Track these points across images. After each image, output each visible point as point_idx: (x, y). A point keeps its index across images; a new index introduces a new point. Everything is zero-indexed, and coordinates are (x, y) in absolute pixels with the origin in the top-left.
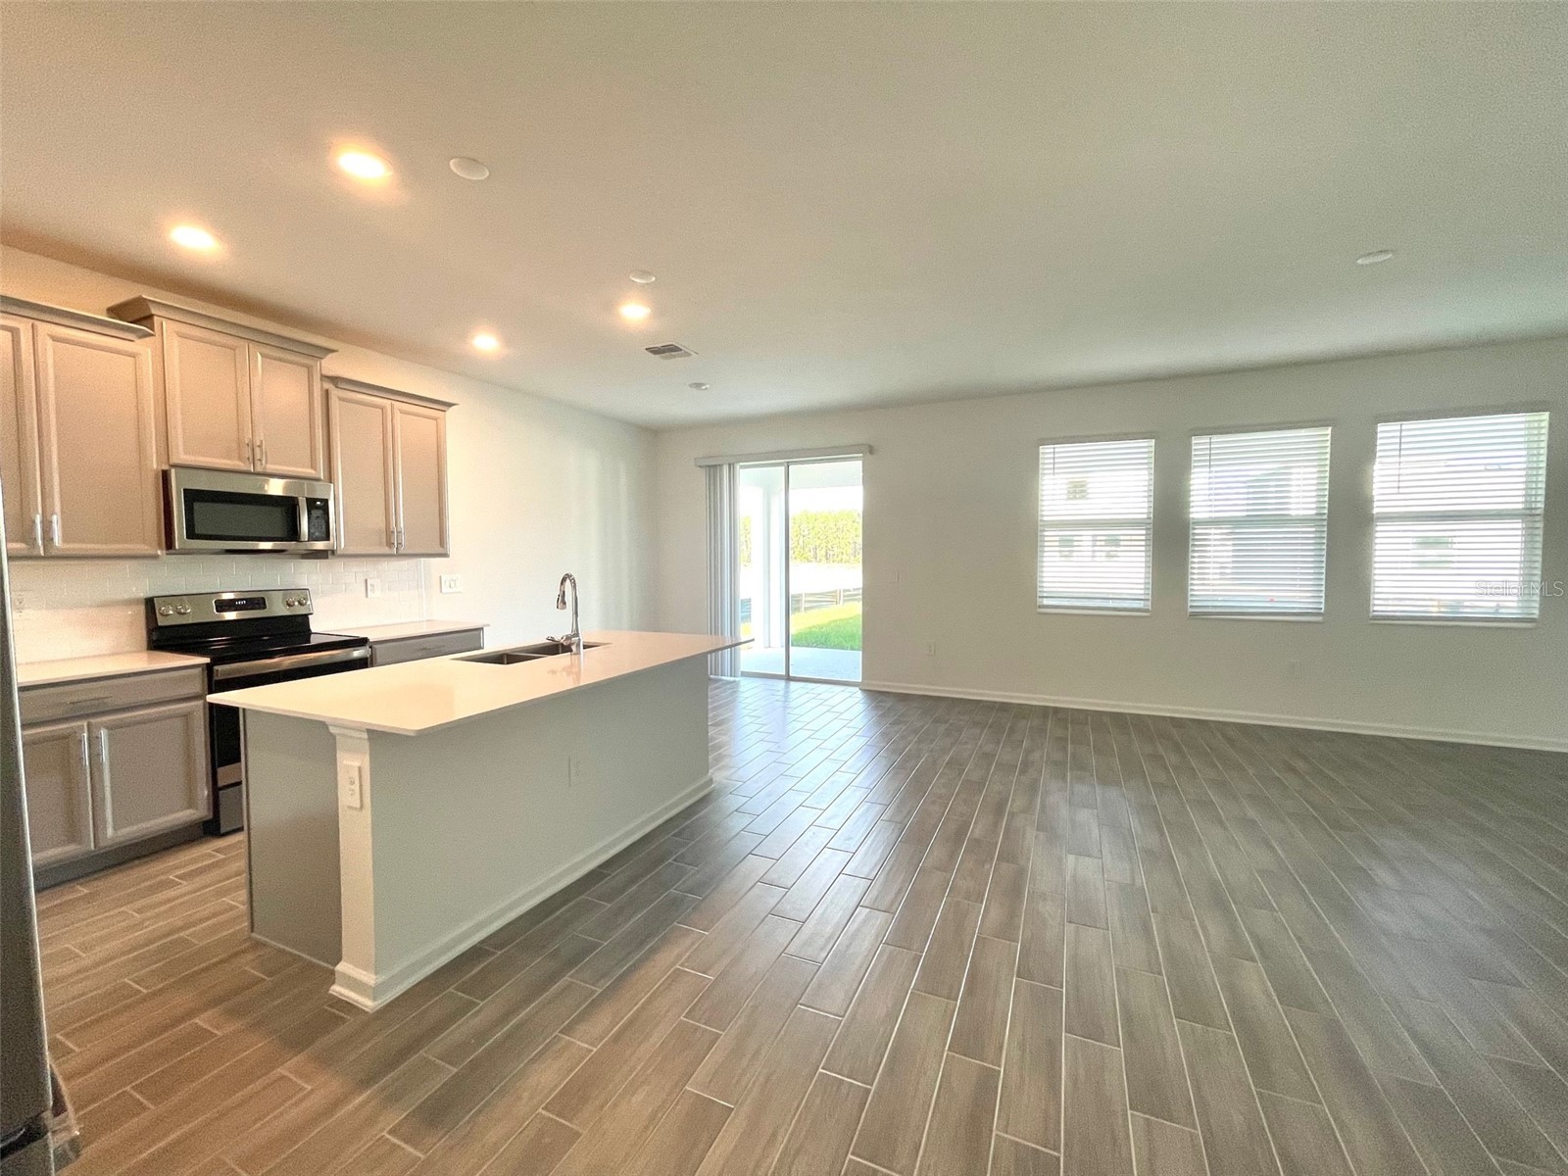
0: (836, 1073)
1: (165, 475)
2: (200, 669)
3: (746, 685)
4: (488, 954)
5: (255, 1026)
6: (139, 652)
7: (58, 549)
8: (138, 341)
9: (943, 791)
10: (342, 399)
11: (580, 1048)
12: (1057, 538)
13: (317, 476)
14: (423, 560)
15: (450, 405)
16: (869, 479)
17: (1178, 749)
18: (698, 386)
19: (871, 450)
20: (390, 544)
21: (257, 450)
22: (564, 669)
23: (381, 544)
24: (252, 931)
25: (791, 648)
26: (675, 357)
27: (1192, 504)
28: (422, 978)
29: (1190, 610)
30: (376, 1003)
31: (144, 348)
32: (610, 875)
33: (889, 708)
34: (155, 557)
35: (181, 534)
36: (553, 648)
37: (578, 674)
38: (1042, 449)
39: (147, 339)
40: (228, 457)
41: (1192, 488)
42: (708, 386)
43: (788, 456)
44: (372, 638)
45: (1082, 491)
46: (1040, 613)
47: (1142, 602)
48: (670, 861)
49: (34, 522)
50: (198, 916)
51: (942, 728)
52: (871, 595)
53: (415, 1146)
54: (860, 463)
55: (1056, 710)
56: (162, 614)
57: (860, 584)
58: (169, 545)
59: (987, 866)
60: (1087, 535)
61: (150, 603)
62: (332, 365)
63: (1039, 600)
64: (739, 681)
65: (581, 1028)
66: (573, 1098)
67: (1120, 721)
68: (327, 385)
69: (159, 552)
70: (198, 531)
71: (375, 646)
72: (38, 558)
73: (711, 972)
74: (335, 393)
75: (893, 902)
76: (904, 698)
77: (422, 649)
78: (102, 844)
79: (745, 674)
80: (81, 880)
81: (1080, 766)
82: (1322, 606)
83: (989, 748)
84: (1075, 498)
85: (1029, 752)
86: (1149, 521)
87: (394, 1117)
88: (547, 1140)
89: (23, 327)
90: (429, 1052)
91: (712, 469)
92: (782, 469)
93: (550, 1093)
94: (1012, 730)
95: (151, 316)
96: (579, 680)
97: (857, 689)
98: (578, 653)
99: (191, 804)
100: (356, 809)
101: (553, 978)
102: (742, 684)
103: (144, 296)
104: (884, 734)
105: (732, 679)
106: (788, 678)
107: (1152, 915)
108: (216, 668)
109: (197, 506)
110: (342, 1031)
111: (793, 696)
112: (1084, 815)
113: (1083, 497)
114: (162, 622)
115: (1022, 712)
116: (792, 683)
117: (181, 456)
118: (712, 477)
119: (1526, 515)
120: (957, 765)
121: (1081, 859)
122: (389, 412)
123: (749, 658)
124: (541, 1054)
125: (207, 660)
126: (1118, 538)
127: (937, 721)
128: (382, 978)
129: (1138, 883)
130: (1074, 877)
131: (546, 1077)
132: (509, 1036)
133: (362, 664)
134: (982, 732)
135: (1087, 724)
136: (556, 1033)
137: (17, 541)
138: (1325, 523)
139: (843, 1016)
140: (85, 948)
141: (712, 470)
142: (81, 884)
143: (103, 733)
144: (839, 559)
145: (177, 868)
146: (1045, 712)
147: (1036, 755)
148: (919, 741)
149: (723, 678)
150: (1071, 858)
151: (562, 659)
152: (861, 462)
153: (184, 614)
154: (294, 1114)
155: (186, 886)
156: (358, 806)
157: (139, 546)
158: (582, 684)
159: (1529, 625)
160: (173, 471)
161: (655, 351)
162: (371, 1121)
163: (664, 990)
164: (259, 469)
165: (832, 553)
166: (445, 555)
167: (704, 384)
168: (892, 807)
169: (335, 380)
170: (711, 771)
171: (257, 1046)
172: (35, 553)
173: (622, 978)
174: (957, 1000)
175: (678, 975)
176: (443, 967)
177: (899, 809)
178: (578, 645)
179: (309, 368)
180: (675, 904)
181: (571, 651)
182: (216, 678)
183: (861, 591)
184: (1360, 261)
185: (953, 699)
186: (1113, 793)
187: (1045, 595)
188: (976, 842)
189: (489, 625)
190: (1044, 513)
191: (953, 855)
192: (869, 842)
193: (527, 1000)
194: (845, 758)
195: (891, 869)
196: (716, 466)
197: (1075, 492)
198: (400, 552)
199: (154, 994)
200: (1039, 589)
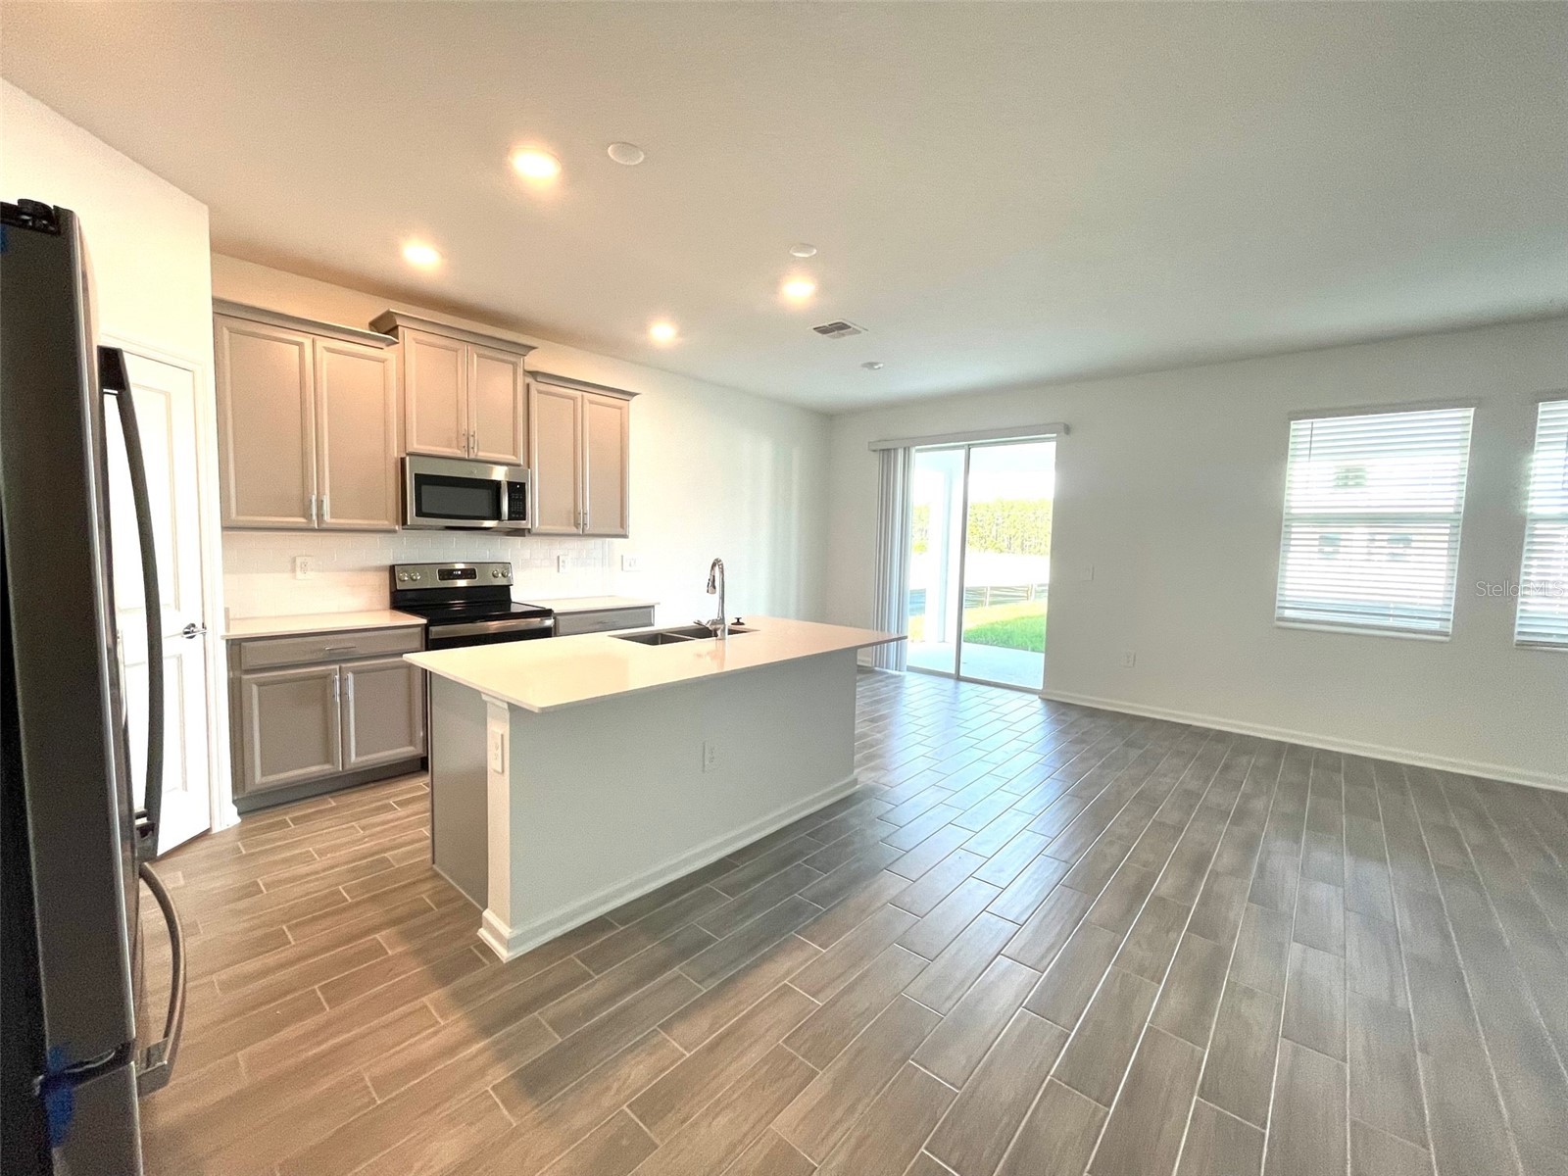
0: (940, 1159)
1: (403, 460)
2: (419, 629)
3: (911, 679)
4: (612, 927)
5: (418, 952)
6: (385, 610)
7: (328, 524)
8: (386, 349)
9: (1126, 831)
10: (540, 392)
11: (675, 1050)
12: (1317, 536)
13: (518, 462)
14: (608, 540)
15: (633, 395)
16: (1062, 461)
17: (1481, 821)
18: (871, 365)
19: (1068, 429)
20: (577, 525)
21: (471, 439)
22: (708, 653)
23: (569, 525)
24: (434, 863)
25: (964, 645)
26: (843, 335)
27: (1531, 495)
28: (552, 938)
29: (1517, 638)
30: (511, 954)
31: (389, 353)
32: (738, 866)
33: (1071, 724)
34: (394, 531)
35: (412, 513)
36: (702, 632)
37: (723, 659)
38: (1294, 425)
39: (392, 347)
40: (449, 446)
41: (1532, 472)
42: (881, 365)
43: (969, 438)
44: (556, 610)
45: (1357, 477)
46: (1279, 628)
47: (1438, 622)
48: (800, 862)
49: (311, 501)
50: (400, 840)
51: (1134, 754)
52: (1060, 593)
53: (510, 1111)
54: (1053, 445)
55: (1294, 748)
56: (400, 580)
57: (1047, 580)
58: (404, 522)
59: (1172, 935)
60: (1360, 532)
61: (392, 569)
62: (533, 361)
63: (1278, 611)
64: (904, 677)
65: (680, 1029)
66: (657, 1103)
67: (1391, 773)
68: (529, 380)
69: (397, 528)
70: (424, 510)
71: (558, 617)
72: (313, 530)
73: (820, 996)
74: (534, 386)
75: (1043, 957)
76: (1093, 713)
77: (599, 623)
78: (347, 767)
79: (911, 669)
80: (334, 794)
81: (1322, 827)
83: (1193, 785)
84: (1346, 485)
85: (1247, 798)
86: (1457, 516)
87: (499, 1074)
88: (625, 1142)
89: (307, 341)
90: (543, 1015)
91: (886, 452)
92: (962, 453)
93: (638, 1090)
94: (1227, 768)
95: (396, 327)
96: (722, 665)
97: (1037, 697)
98: (723, 639)
99: (411, 743)
100: (498, 773)
101: (664, 966)
102: (907, 679)
103: (391, 310)
104: (1062, 753)
105: (897, 673)
106: (958, 678)
107: (1419, 1054)
108: (431, 628)
109: (425, 488)
110: (478, 974)
111: (962, 697)
112: (1322, 892)
113: (1357, 485)
114: (400, 586)
115: (1244, 745)
116: (962, 684)
117: (415, 446)
118: (885, 461)
120: (1148, 801)
121: (1311, 952)
122: (580, 404)
123: (915, 652)
124: (636, 1045)
125: (424, 621)
126: (1410, 537)
127: (1129, 744)
128: (518, 932)
129: (1400, 1004)
130: (1299, 974)
131: (636, 1073)
132: (611, 1018)
133: (546, 633)
134: (1185, 766)
135: (1339, 770)
136: (655, 1027)
137: (300, 517)
139: (960, 1089)
140: (321, 853)
141: (886, 454)
142: (332, 797)
143: (350, 676)
144: (1037, 549)
145: (396, 795)
146: (1279, 749)
147: (1258, 804)
148: (1103, 767)
149: (889, 671)
150: (1295, 950)
151: (708, 644)
152: (1055, 443)
153: (416, 580)
154: (426, 1046)
155: (401, 812)
156: (500, 771)
157: (381, 522)
158: (725, 670)
160: (408, 458)
161: (823, 330)
162: (482, 1071)
163: (769, 1005)
164: (472, 456)
165: (1028, 543)
166: (625, 536)
167: (876, 364)
168: (1060, 840)
169: (534, 374)
170: (856, 771)
171: (415, 970)
172: (311, 526)
173: (732, 980)
174: (1110, 1106)
175: (786, 991)
176: (570, 932)
177: (1066, 844)
178: (724, 630)
179: (515, 365)
180: (797, 910)
181: (716, 635)
182: (430, 637)
183: (1047, 588)
185: (1155, 720)
186: (1370, 869)
187: (1287, 605)
188: (1159, 900)
189: (659, 604)
190: (1292, 504)
191: (1130, 911)
192: (1024, 879)
193: (639, 982)
194: (1009, 775)
195: (1045, 917)
196: (888, 450)
197: (1347, 478)
198: (586, 532)
199: (358, 904)
200: (1278, 598)
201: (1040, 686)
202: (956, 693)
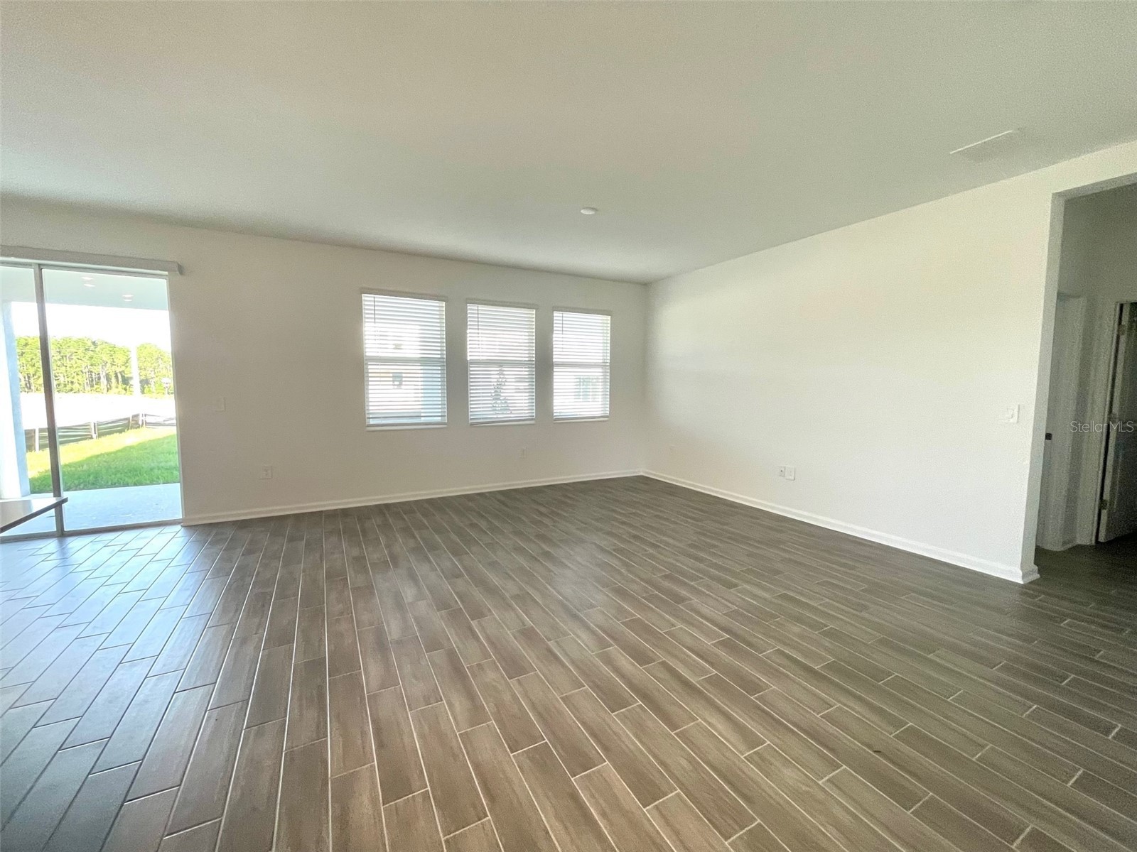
16: (177, 302)
19: (181, 269)
27: (468, 350)
29: (470, 421)
38: (364, 297)
46: (367, 432)
54: (163, 282)
63: (367, 420)
82: (534, 415)
83: (355, 552)
85: (389, 547)
86: (443, 360)
97: (179, 527)
106: (61, 534)
116: (69, 539)
119: (603, 366)
120: (337, 577)
121: (481, 621)
127: (291, 540)
134: (340, 540)
138: (534, 366)
147: (397, 548)
152: (165, 280)
159: (606, 419)
184: (582, 211)
187: (371, 416)
190: (368, 350)
200: (367, 412)
201: (179, 516)
202: (63, 552)
